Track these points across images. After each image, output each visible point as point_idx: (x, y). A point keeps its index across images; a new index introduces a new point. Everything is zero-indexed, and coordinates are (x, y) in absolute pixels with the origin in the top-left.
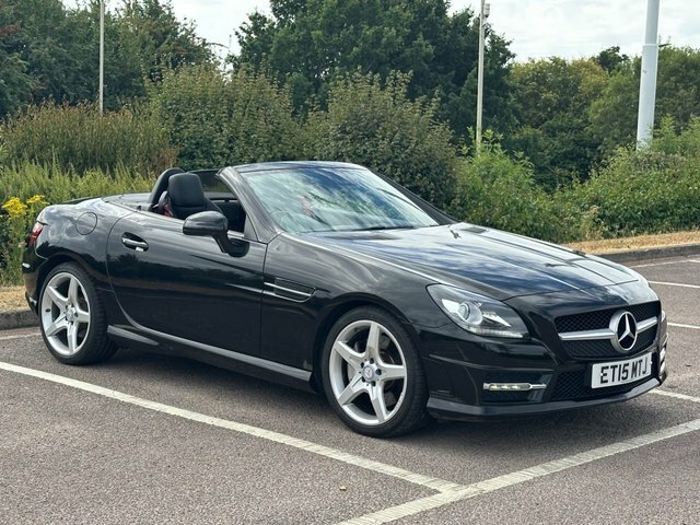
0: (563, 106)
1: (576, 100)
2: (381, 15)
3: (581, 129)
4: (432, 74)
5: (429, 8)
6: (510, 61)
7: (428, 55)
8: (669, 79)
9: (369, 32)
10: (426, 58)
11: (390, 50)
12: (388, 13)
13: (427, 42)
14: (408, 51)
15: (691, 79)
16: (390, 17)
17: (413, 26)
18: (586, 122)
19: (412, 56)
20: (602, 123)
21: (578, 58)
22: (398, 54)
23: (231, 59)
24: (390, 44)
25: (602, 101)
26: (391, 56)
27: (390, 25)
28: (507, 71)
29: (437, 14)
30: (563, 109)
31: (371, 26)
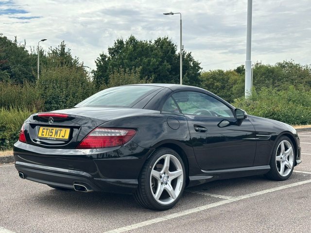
0: (223, 88)
1: (228, 85)
2: (150, 54)
3: (230, 96)
4: (170, 76)
5: (169, 51)
6: (200, 70)
7: (168, 69)
8: (262, 77)
9: (146, 60)
10: (168, 70)
11: (154, 67)
12: (153, 53)
13: (168, 64)
14: (161, 67)
15: (271, 77)
16: (154, 54)
17: (162, 58)
18: (232, 93)
19: (162, 69)
20: (238, 94)
21: (228, 70)
22: (157, 68)
23: (93, 72)
24: (154, 64)
25: (237, 85)
26: (154, 69)
27: (154, 58)
28: (199, 74)
29: (171, 53)
30: (223, 89)
31: (146, 58)
